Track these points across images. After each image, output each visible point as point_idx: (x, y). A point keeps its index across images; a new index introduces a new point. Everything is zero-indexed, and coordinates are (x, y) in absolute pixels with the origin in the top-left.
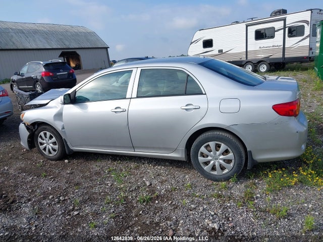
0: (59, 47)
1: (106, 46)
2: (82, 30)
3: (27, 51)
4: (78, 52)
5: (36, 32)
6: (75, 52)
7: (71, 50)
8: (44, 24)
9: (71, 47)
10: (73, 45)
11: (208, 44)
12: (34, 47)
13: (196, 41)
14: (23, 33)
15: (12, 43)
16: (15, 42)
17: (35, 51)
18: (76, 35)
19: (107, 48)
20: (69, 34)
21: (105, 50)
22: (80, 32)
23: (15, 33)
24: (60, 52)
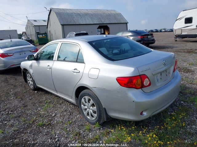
0: (98, 23)
1: (126, 22)
2: (113, 12)
3: (80, 26)
4: (109, 26)
5: (87, 14)
6: (107, 26)
7: (105, 25)
8: (92, 10)
9: (104, 23)
10: (106, 22)
11: (189, 20)
12: (84, 23)
13: (180, 19)
14: (80, 15)
15: (73, 21)
16: (75, 20)
17: (84, 25)
18: (110, 15)
19: (127, 23)
20: (105, 15)
21: (125, 24)
22: (112, 14)
23: (76, 15)
24: (98, 26)
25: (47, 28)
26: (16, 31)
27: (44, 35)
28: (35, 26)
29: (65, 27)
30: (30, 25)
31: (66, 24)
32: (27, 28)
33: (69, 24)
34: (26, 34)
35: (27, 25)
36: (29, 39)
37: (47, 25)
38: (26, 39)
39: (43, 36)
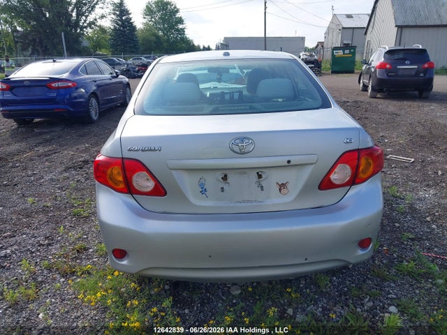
25: (366, 34)
26: (303, 39)
27: (347, 51)
28: (343, 28)
29: (406, 31)
30: (334, 26)
31: (411, 24)
32: (327, 33)
33: (418, 24)
34: (323, 46)
35: (329, 28)
36: (312, 59)
37: (366, 26)
38: (305, 57)
39: (344, 54)
